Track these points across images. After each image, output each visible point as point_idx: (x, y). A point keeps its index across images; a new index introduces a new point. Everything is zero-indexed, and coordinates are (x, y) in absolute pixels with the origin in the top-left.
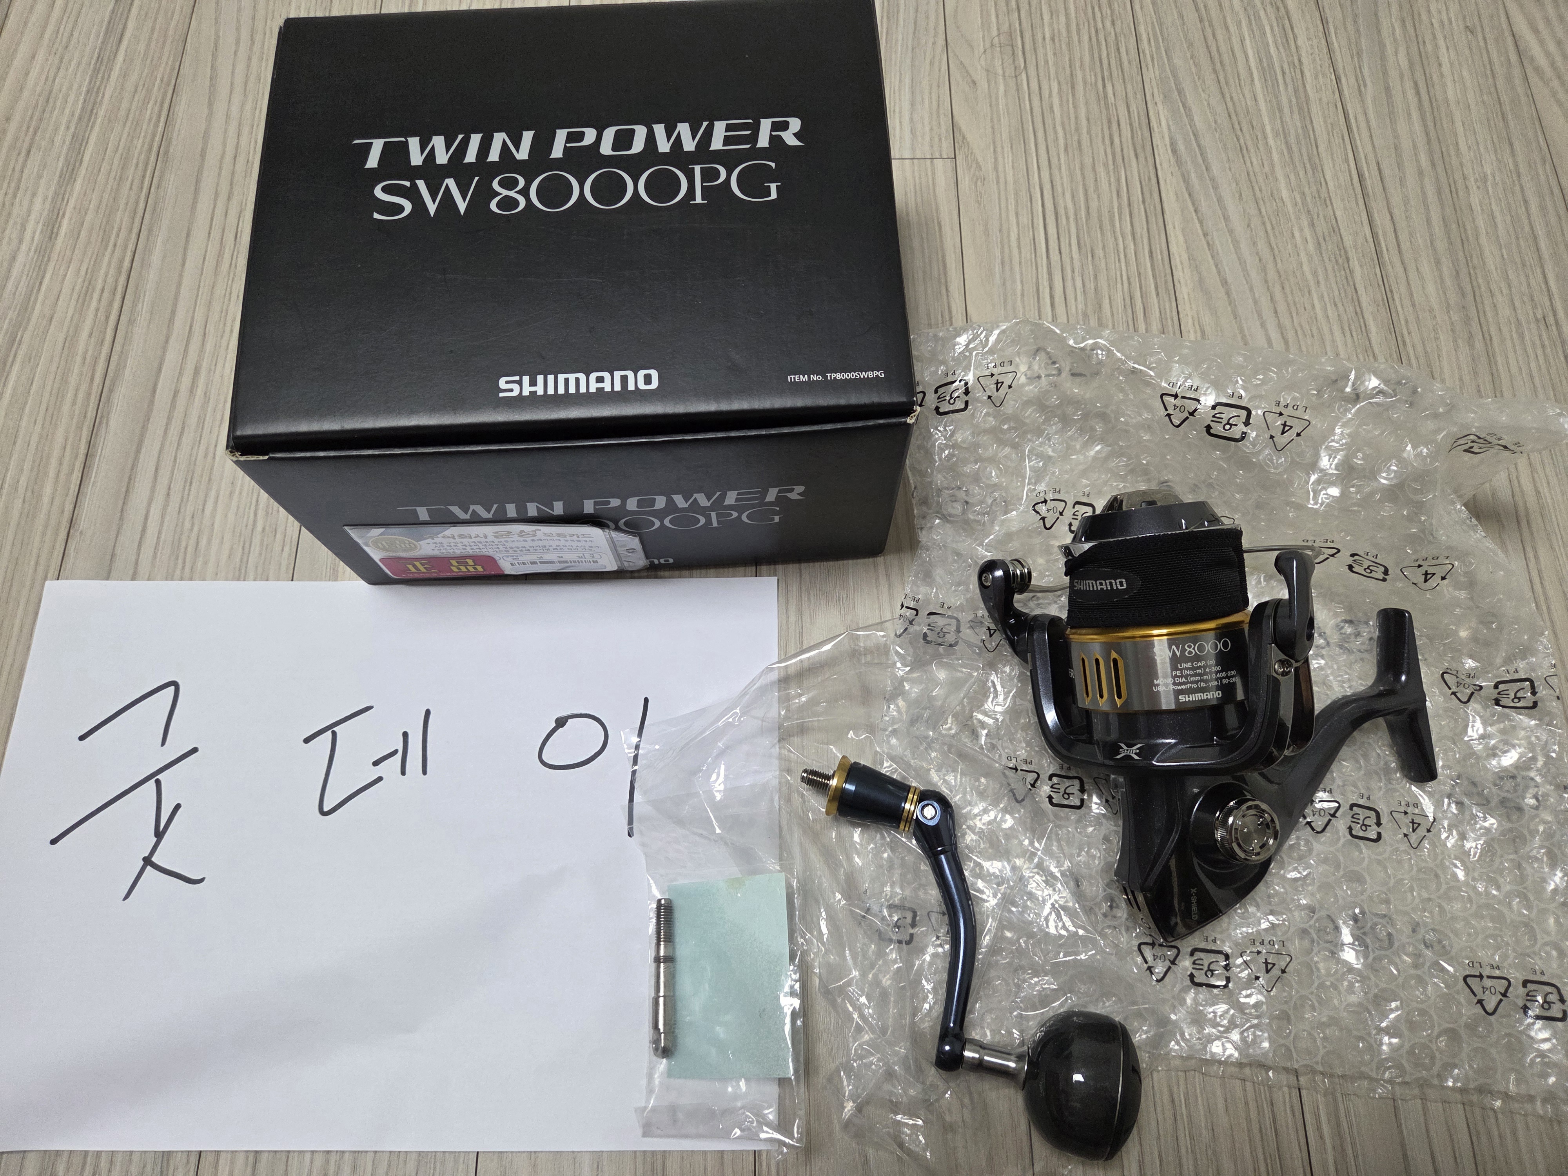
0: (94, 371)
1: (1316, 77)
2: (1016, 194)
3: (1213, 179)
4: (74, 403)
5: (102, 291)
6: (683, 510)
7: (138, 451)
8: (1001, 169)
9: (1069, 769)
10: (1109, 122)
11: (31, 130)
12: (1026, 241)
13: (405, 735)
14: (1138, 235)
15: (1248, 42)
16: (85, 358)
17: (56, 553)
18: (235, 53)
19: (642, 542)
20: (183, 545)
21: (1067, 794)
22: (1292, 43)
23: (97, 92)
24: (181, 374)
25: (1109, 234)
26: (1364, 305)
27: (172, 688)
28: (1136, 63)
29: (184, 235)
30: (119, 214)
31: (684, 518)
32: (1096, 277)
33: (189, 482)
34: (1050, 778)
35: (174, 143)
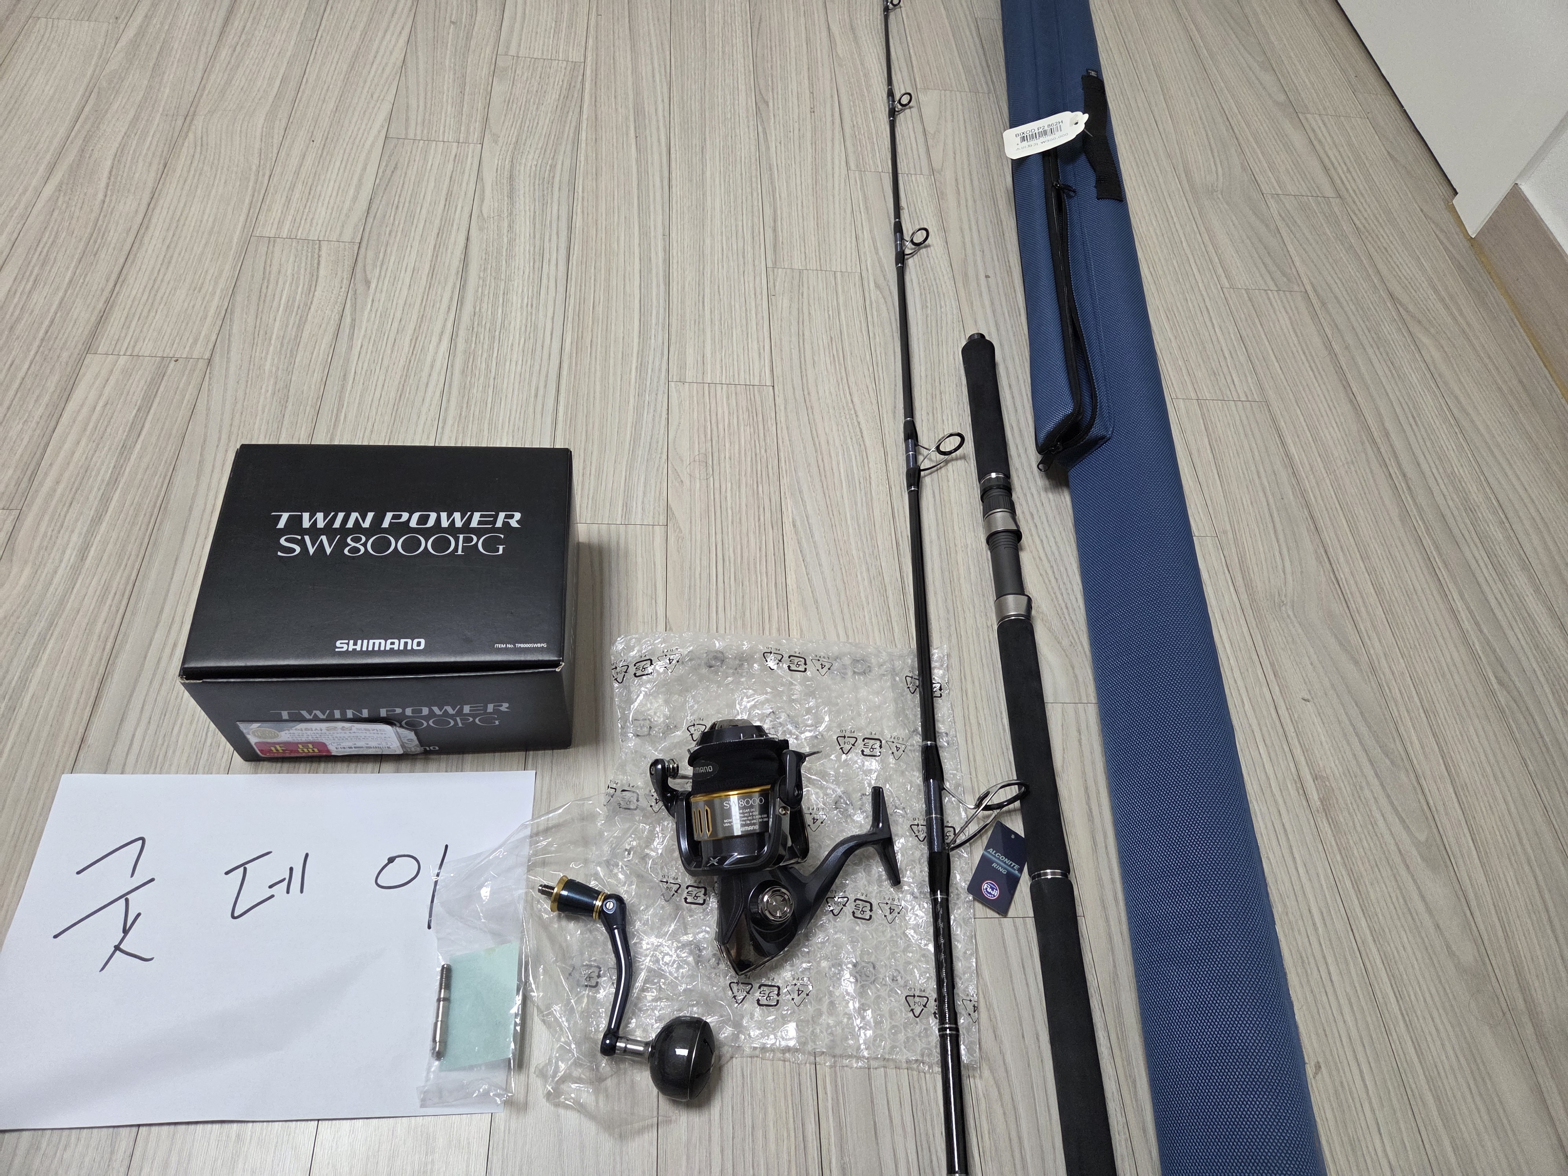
0: (105, 645)
1: (878, 486)
2: (701, 548)
3: (814, 543)
4: (90, 665)
5: (115, 594)
6: (439, 716)
7: (131, 696)
8: (693, 533)
9: (700, 882)
10: (759, 508)
11: (74, 490)
12: (705, 575)
13: (291, 869)
14: (769, 574)
15: (841, 465)
16: (100, 636)
17: (70, 759)
18: (217, 446)
19: (416, 734)
20: (157, 754)
21: (696, 897)
22: (866, 466)
23: (121, 467)
24: (164, 648)
25: (752, 572)
26: (893, 616)
27: (141, 842)
28: (776, 474)
29: (174, 559)
30: (130, 546)
31: (442, 720)
32: (743, 597)
33: (164, 714)
34: (687, 888)
35: (171, 502)
